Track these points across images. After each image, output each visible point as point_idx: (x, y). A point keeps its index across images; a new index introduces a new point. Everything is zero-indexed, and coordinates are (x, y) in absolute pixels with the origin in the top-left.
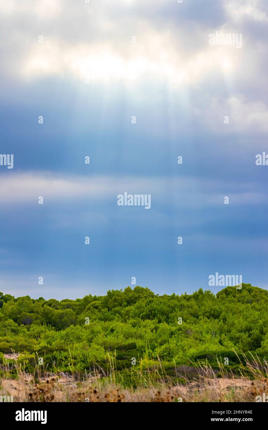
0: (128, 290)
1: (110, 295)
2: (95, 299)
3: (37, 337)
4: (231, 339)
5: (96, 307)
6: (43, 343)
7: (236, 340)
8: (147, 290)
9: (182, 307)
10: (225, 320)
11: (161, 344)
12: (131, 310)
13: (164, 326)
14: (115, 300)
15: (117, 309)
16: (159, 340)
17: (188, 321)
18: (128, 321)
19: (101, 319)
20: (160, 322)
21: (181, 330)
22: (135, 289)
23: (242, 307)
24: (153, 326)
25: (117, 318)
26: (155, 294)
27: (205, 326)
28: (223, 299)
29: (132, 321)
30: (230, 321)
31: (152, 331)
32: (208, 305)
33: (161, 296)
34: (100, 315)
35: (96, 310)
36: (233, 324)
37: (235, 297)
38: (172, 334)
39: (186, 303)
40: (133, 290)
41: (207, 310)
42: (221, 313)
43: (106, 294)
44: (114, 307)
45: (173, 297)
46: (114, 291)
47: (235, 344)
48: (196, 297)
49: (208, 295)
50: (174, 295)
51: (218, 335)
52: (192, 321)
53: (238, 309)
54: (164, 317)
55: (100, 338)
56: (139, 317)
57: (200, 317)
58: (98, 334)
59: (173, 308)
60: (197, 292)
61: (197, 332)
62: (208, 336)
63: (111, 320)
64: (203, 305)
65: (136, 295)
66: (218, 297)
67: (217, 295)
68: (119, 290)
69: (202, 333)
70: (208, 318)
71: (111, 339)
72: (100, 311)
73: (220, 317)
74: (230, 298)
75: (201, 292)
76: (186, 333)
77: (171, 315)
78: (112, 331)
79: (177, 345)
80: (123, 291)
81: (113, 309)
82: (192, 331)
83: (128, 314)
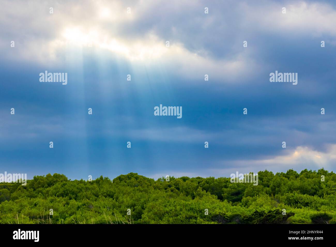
0: (49, 176)
1: (36, 179)
4: (121, 212)
5: (25, 188)
8: (62, 176)
9: (87, 189)
10: (117, 198)
11: (70, 215)
12: (50, 190)
13: (73, 202)
14: (39, 183)
15: (40, 189)
16: (69, 212)
17: (91, 199)
18: (47, 198)
19: (28, 196)
20: (70, 199)
21: (85, 205)
22: (54, 176)
23: (129, 189)
24: (64, 202)
25: (40, 196)
26: (68, 179)
27: (102, 203)
28: (117, 183)
29: (50, 198)
30: (120, 199)
31: (64, 206)
32: (106, 188)
33: (73, 181)
34: (28, 193)
35: (25, 190)
36: (123, 202)
37: (126, 182)
38: (79, 208)
39: (90, 187)
40: (52, 176)
41: (105, 191)
42: (115, 193)
43: (33, 179)
44: (38, 188)
45: (81, 182)
46: (39, 177)
47: (123, 216)
48: (97, 182)
49: (107, 180)
50: (82, 180)
51: (111, 210)
52: (94, 199)
53: (127, 191)
54: (74, 196)
55: (27, 210)
56: (55, 196)
57: (100, 196)
58: (26, 207)
59: (81, 190)
60: (99, 179)
61: (97, 207)
62: (105, 209)
63: (35, 197)
64: (102, 187)
65: (55, 179)
66: (114, 182)
67: (113, 180)
68: (42, 176)
69: (100, 207)
70: (106, 197)
71: (34, 211)
72: (28, 190)
73: (114, 197)
74: (123, 183)
75: (101, 178)
76: (89, 207)
77: (79, 194)
78: (36, 205)
79: (82, 215)
80: (45, 176)
81: (37, 190)
82: (93, 206)
83: (48, 193)
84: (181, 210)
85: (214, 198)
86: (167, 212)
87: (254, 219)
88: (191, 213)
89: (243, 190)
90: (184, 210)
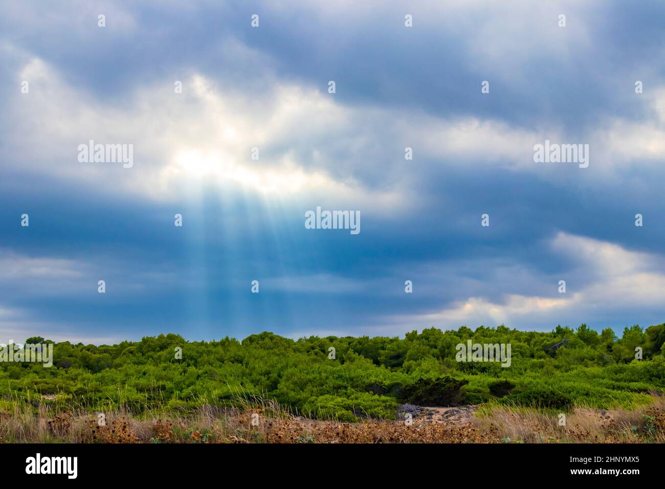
0: (161, 337)
1: (145, 341)
2: (131, 344)
3: (74, 379)
4: (252, 381)
5: (131, 352)
6: (80, 385)
7: (256, 382)
8: (178, 337)
9: (209, 352)
10: (247, 364)
11: (188, 386)
12: (163, 355)
13: (192, 369)
14: (149, 346)
15: (150, 354)
16: (187, 383)
17: (214, 365)
18: (159, 365)
19: (135, 363)
20: (189, 365)
21: (207, 373)
22: (168, 336)
23: (263, 353)
24: (181, 370)
25: (150, 362)
26: (186, 341)
27: (229, 370)
28: (247, 345)
29: (163, 365)
30: (251, 365)
31: (181, 374)
32: (233, 351)
33: (192, 342)
34: (134, 359)
35: (131, 355)
36: (254, 368)
37: (258, 344)
38: (198, 377)
39: (214, 350)
40: (166, 336)
41: (232, 355)
42: (244, 358)
43: (141, 341)
44: (148, 351)
45: (202, 344)
46: (149, 338)
47: (255, 386)
48: (223, 344)
49: (234, 342)
50: (203, 341)
51: (240, 378)
52: (218, 365)
53: (259, 354)
54: (193, 362)
55: (133, 381)
56: (170, 361)
57: (226, 362)
58: (132, 377)
59: (202, 353)
60: (224, 340)
61: (221, 375)
62: (232, 379)
63: (143, 363)
64: (228, 350)
65: (169, 341)
66: (243, 344)
67: (242, 342)
68: (152, 337)
69: (225, 376)
70: (233, 362)
71: (143, 381)
72: (135, 355)
73: (243, 363)
74: (254, 344)
75: (227, 339)
76: (211, 376)
77: (199, 360)
78: (144, 374)
79: (202, 386)
80: (157, 337)
81: (147, 354)
82: (216, 374)
83: (160, 359)
84: (327, 378)
85: (368, 363)
86: (310, 381)
87: (418, 389)
88: (339, 382)
89: (405, 353)
90: (331, 377)
